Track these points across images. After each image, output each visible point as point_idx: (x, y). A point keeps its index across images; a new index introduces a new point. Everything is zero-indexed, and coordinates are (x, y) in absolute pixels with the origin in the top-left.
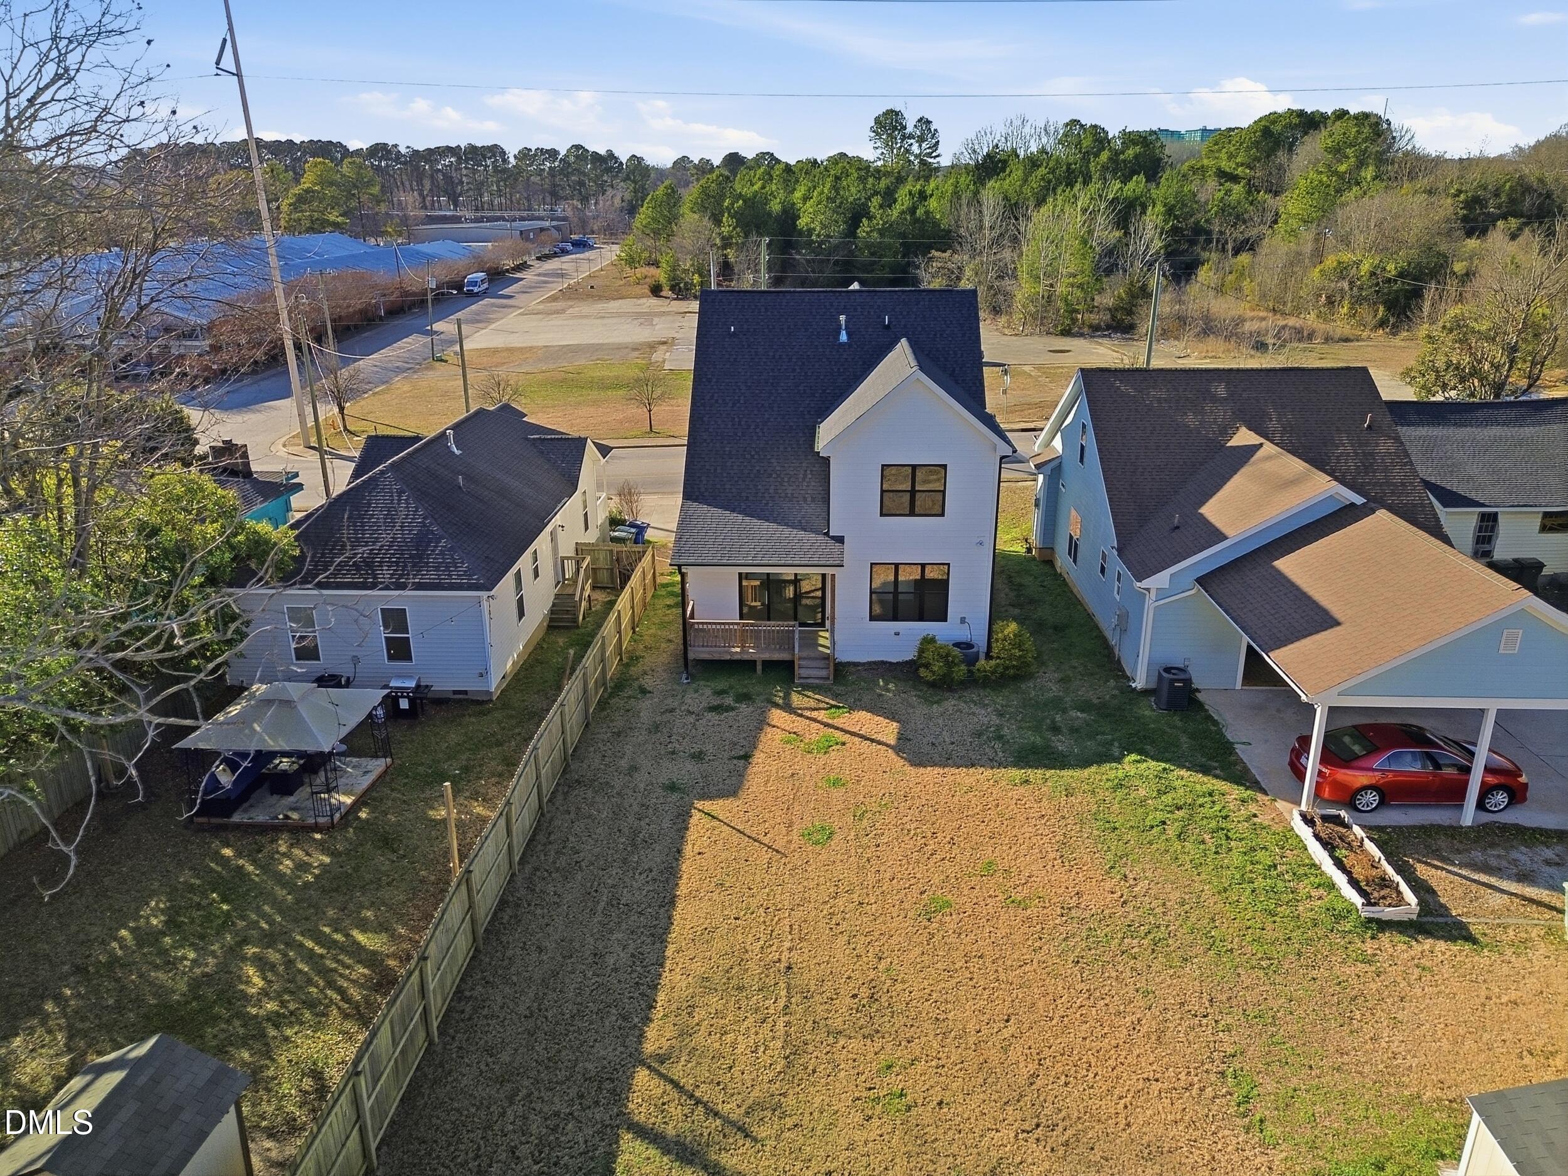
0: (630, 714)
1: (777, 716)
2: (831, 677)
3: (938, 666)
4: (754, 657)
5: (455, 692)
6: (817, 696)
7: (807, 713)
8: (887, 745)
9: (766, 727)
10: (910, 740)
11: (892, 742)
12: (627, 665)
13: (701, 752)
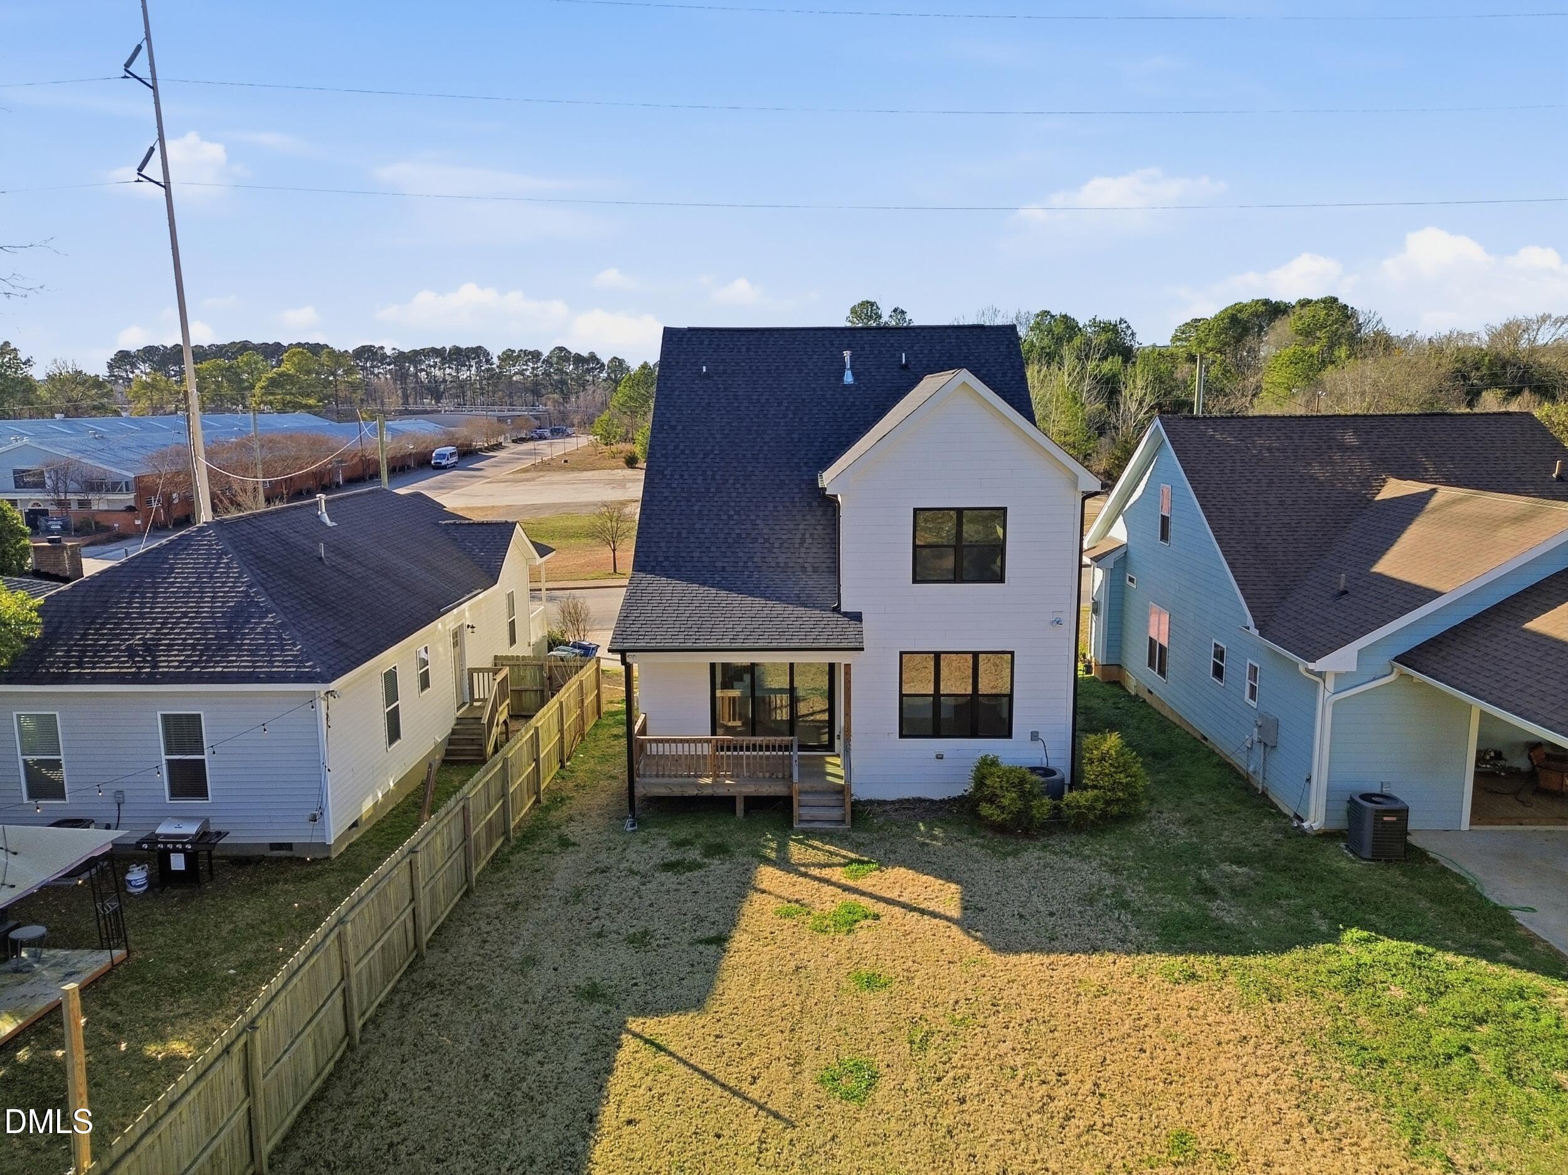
0: (539, 876)
1: (768, 876)
2: (848, 819)
3: (1009, 798)
4: (733, 792)
5: (274, 846)
6: (827, 847)
7: (815, 872)
8: (948, 919)
9: (751, 892)
10: (982, 910)
11: (956, 913)
12: (547, 809)
13: (645, 933)
